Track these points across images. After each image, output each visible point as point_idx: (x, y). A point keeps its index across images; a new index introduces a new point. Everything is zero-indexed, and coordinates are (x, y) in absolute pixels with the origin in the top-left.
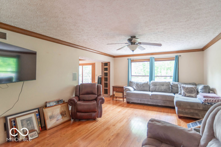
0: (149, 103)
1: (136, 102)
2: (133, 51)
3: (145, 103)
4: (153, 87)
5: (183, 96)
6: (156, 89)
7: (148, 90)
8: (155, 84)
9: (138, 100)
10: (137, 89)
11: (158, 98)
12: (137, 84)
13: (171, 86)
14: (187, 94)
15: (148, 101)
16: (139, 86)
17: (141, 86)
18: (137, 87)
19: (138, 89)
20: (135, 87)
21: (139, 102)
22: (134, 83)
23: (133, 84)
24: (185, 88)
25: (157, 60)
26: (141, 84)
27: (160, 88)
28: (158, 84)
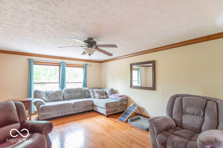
0: (71, 113)
1: (55, 116)
2: (90, 55)
3: (67, 114)
4: (68, 94)
5: (99, 98)
6: (71, 96)
7: (63, 99)
8: (69, 91)
9: (59, 113)
10: (48, 100)
11: (81, 105)
12: (47, 94)
13: (84, 91)
14: (102, 97)
15: (70, 111)
16: (50, 96)
17: (53, 96)
18: (47, 97)
19: (50, 100)
20: (44, 98)
21: (60, 115)
22: (43, 93)
23: (41, 94)
24: (98, 92)
25: (69, 65)
26: (52, 93)
27: (75, 95)
28: (72, 91)
